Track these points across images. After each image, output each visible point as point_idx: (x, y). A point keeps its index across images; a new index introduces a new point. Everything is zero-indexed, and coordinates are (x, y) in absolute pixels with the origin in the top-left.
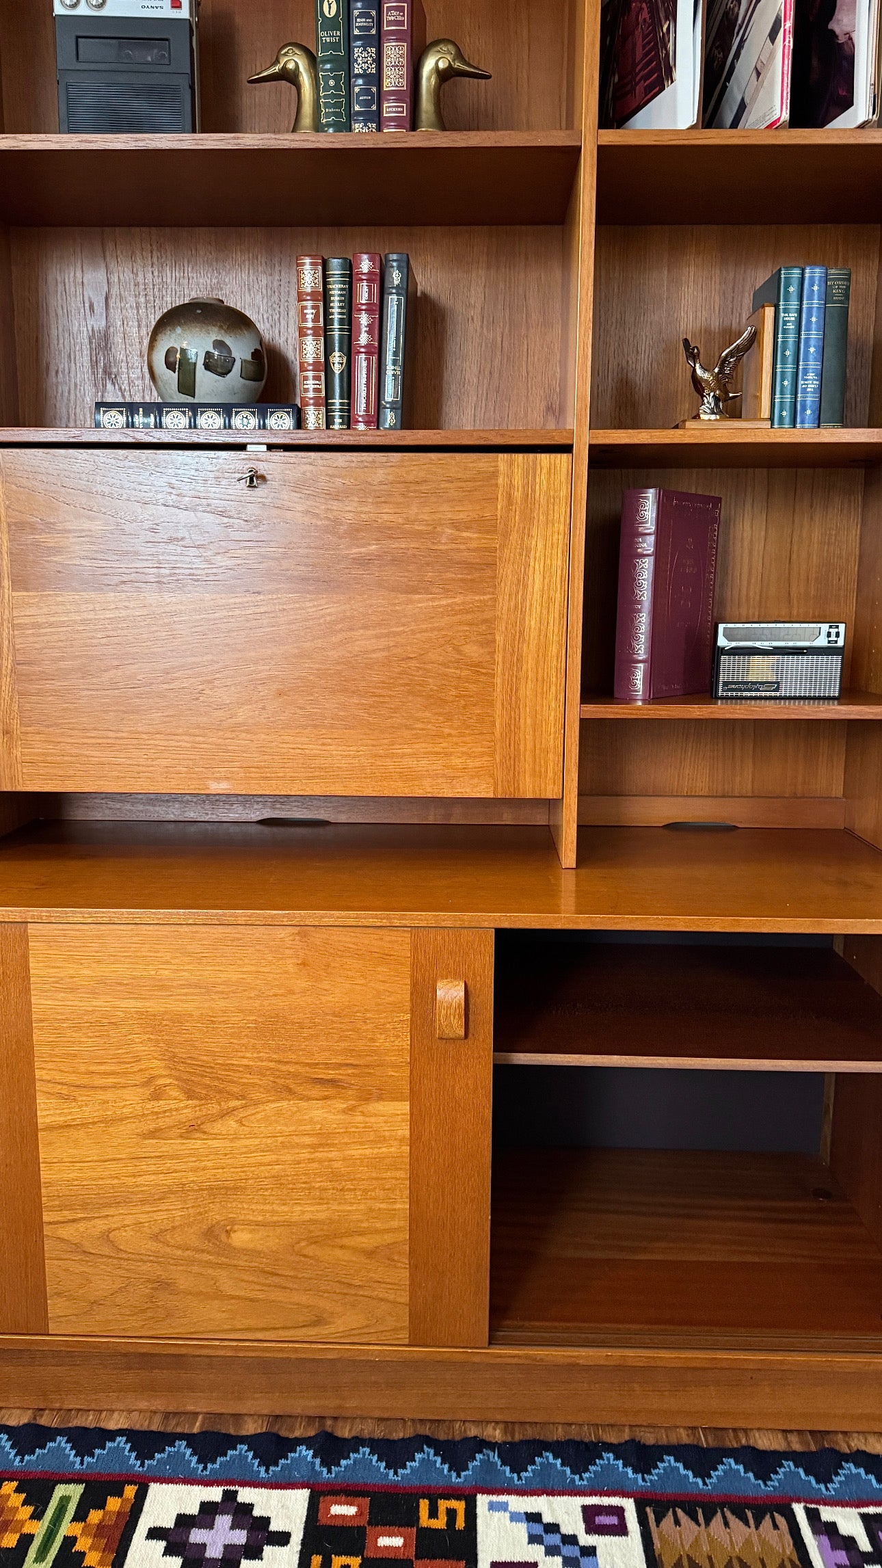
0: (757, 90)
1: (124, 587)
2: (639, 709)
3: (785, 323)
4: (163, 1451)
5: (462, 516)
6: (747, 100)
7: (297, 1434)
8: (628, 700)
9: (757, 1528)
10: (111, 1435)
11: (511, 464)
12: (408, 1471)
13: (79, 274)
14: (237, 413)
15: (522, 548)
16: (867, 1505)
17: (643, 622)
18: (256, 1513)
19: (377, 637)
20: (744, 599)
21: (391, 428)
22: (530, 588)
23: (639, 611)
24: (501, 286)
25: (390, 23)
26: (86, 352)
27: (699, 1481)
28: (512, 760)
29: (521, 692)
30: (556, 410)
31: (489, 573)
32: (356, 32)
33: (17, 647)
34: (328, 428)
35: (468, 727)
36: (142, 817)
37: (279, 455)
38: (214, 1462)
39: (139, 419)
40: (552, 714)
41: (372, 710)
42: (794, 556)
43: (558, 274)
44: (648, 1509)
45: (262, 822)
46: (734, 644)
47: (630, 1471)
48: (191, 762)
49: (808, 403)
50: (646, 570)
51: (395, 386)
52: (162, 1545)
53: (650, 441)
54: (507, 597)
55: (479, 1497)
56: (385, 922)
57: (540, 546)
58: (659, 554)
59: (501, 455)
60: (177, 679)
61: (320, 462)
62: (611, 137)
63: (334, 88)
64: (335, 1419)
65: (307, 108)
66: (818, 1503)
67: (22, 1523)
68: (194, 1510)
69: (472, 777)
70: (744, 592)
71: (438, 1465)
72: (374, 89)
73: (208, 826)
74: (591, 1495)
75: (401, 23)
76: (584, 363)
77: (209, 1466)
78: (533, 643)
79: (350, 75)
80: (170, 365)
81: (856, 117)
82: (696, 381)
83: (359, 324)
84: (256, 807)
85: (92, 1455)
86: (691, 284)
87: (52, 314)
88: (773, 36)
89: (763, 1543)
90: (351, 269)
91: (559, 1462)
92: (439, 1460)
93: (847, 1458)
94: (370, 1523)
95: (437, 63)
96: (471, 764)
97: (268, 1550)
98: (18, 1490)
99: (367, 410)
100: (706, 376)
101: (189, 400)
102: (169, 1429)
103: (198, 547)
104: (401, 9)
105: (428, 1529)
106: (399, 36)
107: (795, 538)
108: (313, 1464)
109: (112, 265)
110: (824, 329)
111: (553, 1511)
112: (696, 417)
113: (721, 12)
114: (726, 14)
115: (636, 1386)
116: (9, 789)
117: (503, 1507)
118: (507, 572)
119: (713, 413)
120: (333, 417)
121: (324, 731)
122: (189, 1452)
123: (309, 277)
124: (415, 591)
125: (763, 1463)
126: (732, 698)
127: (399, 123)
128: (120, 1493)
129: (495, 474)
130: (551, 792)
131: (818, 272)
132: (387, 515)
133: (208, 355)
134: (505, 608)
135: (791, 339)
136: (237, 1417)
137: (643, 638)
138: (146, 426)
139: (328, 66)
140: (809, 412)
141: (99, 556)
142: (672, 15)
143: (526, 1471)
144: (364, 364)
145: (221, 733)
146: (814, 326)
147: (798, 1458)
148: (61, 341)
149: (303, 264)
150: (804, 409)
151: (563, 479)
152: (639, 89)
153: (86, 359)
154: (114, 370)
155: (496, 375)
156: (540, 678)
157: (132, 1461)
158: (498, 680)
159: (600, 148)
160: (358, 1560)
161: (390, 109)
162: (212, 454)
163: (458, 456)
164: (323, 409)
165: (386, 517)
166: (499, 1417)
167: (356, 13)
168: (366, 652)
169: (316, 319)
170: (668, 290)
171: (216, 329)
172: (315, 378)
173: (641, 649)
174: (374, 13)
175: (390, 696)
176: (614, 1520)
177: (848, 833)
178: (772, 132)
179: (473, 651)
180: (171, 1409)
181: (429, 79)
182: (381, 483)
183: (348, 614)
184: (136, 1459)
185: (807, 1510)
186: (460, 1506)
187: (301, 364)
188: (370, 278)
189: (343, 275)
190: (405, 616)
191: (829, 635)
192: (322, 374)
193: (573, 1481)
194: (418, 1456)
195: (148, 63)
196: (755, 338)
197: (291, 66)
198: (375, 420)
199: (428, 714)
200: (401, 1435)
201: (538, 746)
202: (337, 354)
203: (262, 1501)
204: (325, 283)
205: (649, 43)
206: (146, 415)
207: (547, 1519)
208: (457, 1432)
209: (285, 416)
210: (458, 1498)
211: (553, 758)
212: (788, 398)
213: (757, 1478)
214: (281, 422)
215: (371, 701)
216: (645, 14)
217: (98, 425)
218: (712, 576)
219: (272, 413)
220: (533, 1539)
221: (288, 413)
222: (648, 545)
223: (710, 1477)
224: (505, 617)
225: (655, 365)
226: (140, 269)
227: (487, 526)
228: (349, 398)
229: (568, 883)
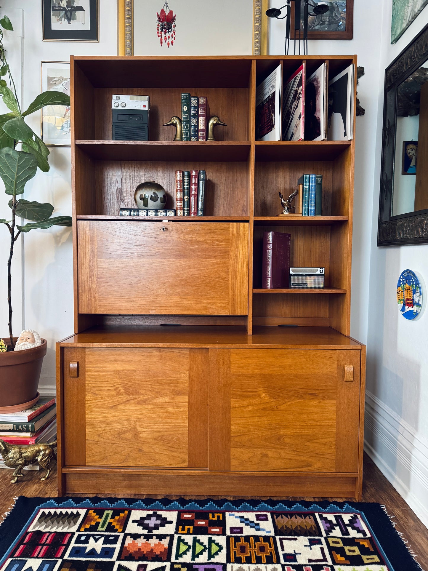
0: (296, 131)
1: (128, 257)
2: (269, 290)
3: (305, 189)
4: (135, 503)
5: (220, 238)
6: (294, 133)
7: (173, 499)
8: (266, 287)
9: (305, 519)
10: (120, 499)
11: (233, 225)
12: (206, 507)
13: (114, 173)
14: (159, 211)
15: (236, 247)
16: (336, 513)
17: (270, 267)
18: (163, 516)
19: (197, 270)
20: (298, 261)
21: (201, 216)
22: (238, 257)
23: (269, 264)
24: (230, 177)
25: (201, 113)
26: (115, 194)
27: (289, 509)
28: (234, 305)
29: (236, 286)
30: (245, 210)
31: (227, 253)
32: (192, 115)
33: (98, 274)
34: (183, 216)
35: (222, 295)
36: (127, 324)
37: (171, 223)
38: (150, 505)
39: (132, 213)
40: (245, 292)
41: (195, 291)
42: (312, 250)
43: (245, 174)
44: (274, 515)
45: (161, 325)
46: (294, 273)
47: (269, 506)
48: (145, 305)
49: (312, 210)
50: (270, 253)
51: (202, 205)
52: (137, 524)
53: (270, 220)
54: (232, 260)
55: (226, 513)
56: (200, 347)
57: (241, 246)
58: (273, 249)
59: (230, 223)
60: (142, 282)
61: (182, 225)
62: (258, 143)
63: (186, 128)
64: (184, 495)
65: (179, 133)
66: (322, 513)
67: (96, 519)
68: (145, 516)
69: (223, 309)
70: (298, 259)
71: (214, 506)
72: (197, 129)
73: (146, 326)
74: (258, 512)
75: (204, 112)
76: (252, 200)
77: (148, 506)
78: (240, 272)
79: (190, 126)
80: (141, 199)
81: (321, 138)
82: (282, 203)
83: (192, 189)
84: (160, 320)
85: (115, 504)
86: (282, 177)
87: (106, 183)
88: (300, 118)
89: (306, 522)
90: (190, 174)
91: (249, 505)
92: (214, 505)
93: (331, 503)
94: (195, 519)
95: (213, 122)
96: (223, 305)
97: (167, 525)
98: (94, 512)
99: (194, 211)
100: (285, 202)
101: (146, 208)
102: (136, 498)
103: (149, 247)
104: (204, 109)
105: (212, 520)
106: (203, 116)
107: (312, 245)
108: (178, 506)
109: (123, 170)
110: (316, 190)
111: (247, 516)
112: (283, 213)
113: (287, 110)
114: (288, 110)
115: (271, 484)
116: (94, 313)
117: (233, 515)
118: (232, 253)
119: (287, 212)
120: (185, 212)
121: (182, 296)
122: (142, 503)
123: (179, 176)
124: (207, 258)
125: (307, 504)
126: (294, 288)
127: (203, 137)
128: (124, 512)
129: (229, 228)
130: (245, 313)
131: (314, 176)
132: (200, 238)
133: (151, 196)
134: (232, 263)
135: (307, 193)
136: (156, 495)
137: (270, 271)
138: (134, 215)
139: (184, 123)
140: (312, 212)
141: (122, 249)
142: (274, 112)
143: (240, 507)
144: (194, 199)
145: (153, 297)
146: (313, 190)
147: (317, 503)
148: (108, 191)
149: (177, 173)
150: (311, 211)
151: (247, 229)
152: (266, 129)
153: (115, 196)
154: (123, 199)
155: (229, 201)
156: (242, 282)
157: (126, 505)
158: (230, 282)
159: (256, 145)
160: (193, 527)
161: (201, 134)
162: (153, 222)
163: (219, 223)
164: (182, 211)
165: (200, 239)
166: (232, 494)
167: (192, 110)
168: (194, 275)
169: (181, 187)
170: (275, 178)
171: (154, 190)
172: (180, 202)
173: (269, 274)
174: (197, 110)
175: (200, 287)
176: (265, 517)
177: (330, 327)
178: (300, 142)
179: (223, 274)
180: (137, 493)
181: (211, 126)
182: (198, 230)
183: (189, 264)
184: (127, 505)
185: (319, 515)
186: (221, 515)
187: (176, 199)
188: (195, 177)
189: (188, 176)
190: (205, 265)
191: (320, 271)
192: (182, 201)
193: (253, 509)
194: (208, 504)
195: (136, 121)
196: (298, 192)
197: (174, 122)
198: (196, 213)
199: (211, 292)
200: (203, 499)
201: (241, 300)
202: (186, 196)
203: (164, 514)
204: (183, 178)
205: (268, 118)
206: (134, 212)
207: (245, 517)
208: (220, 498)
209: (172, 212)
210: (220, 513)
211: (245, 304)
212: (307, 208)
213: (305, 508)
214: (171, 214)
215: (195, 288)
216: (267, 111)
217: (121, 215)
218: (289, 255)
219: (168, 211)
220: (241, 522)
221: (173, 211)
222: (270, 246)
223: (292, 507)
224: (232, 265)
225: (272, 198)
226: (131, 172)
227: (227, 241)
228: (189, 208)
229: (250, 339)
